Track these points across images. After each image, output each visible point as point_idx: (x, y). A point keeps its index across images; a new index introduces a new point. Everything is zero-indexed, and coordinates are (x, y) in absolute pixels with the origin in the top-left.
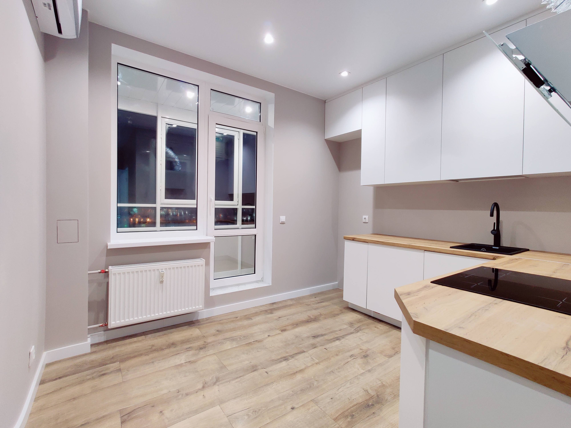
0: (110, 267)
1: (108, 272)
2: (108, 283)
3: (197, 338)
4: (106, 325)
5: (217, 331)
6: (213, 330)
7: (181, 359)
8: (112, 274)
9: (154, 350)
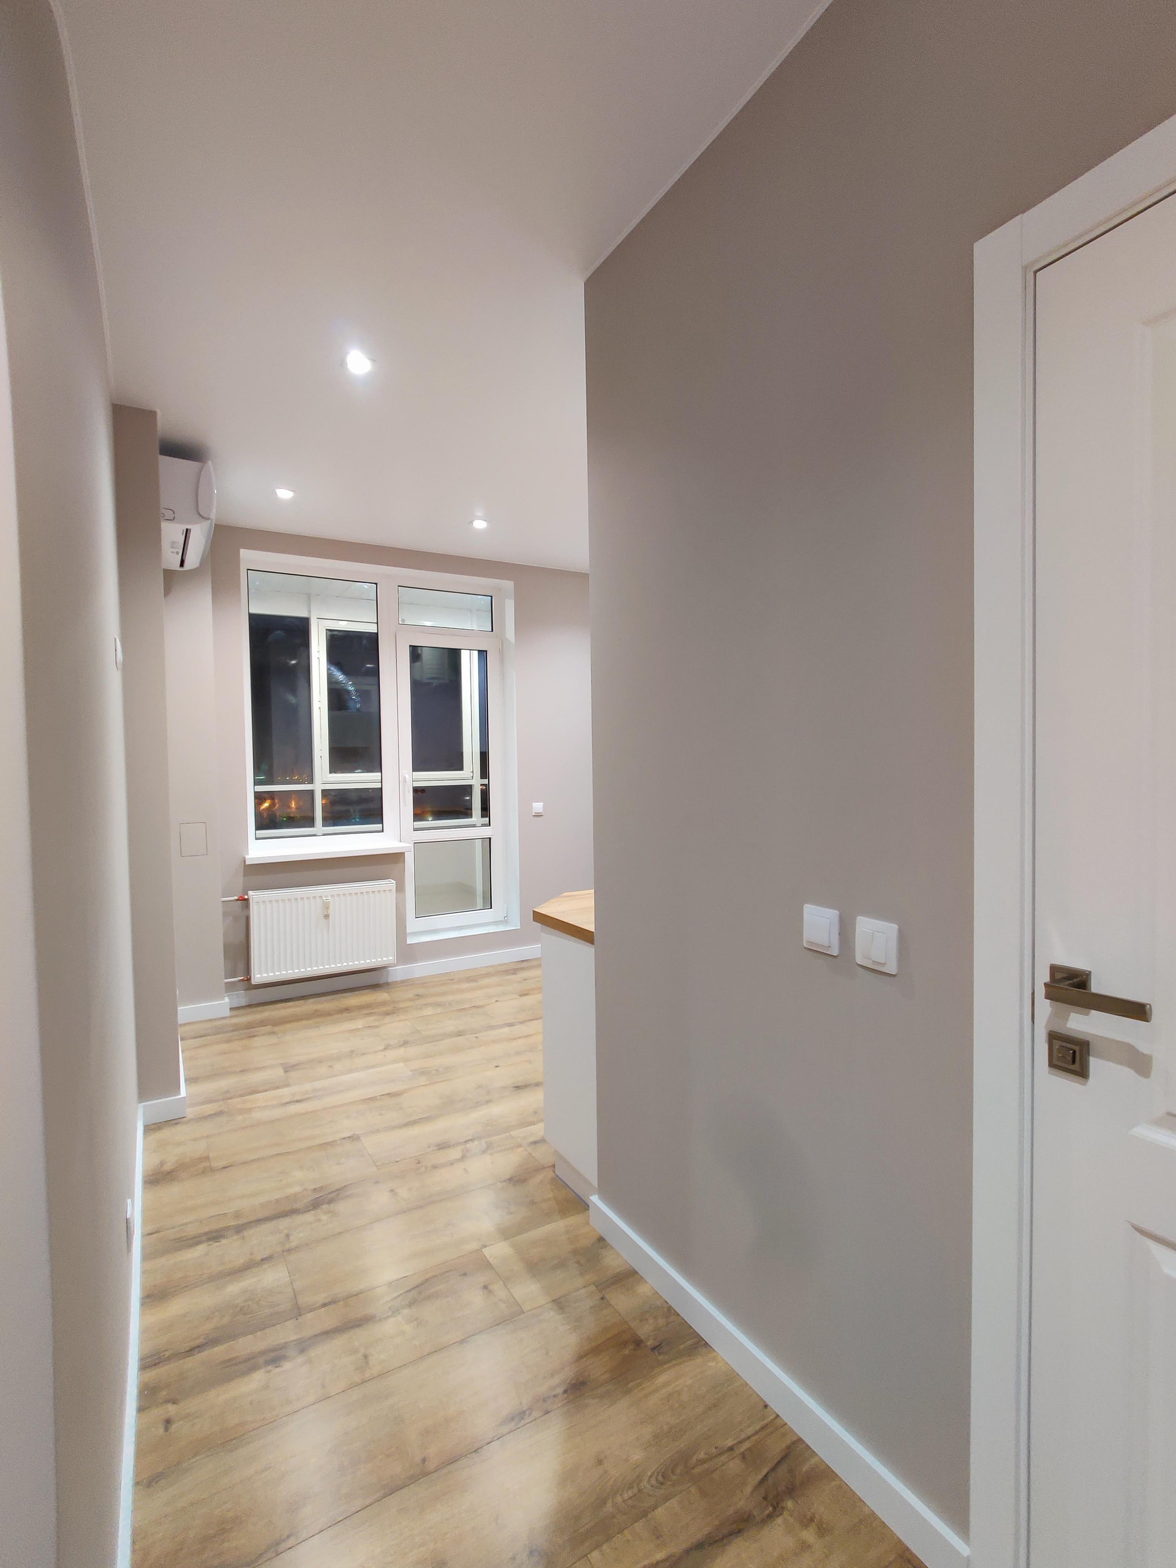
0: (251, 893)
1: (247, 900)
2: (248, 919)
3: (384, 1003)
4: (249, 980)
5: (417, 995)
6: (410, 994)
7: (359, 1024)
8: (254, 903)
9: (317, 1014)
